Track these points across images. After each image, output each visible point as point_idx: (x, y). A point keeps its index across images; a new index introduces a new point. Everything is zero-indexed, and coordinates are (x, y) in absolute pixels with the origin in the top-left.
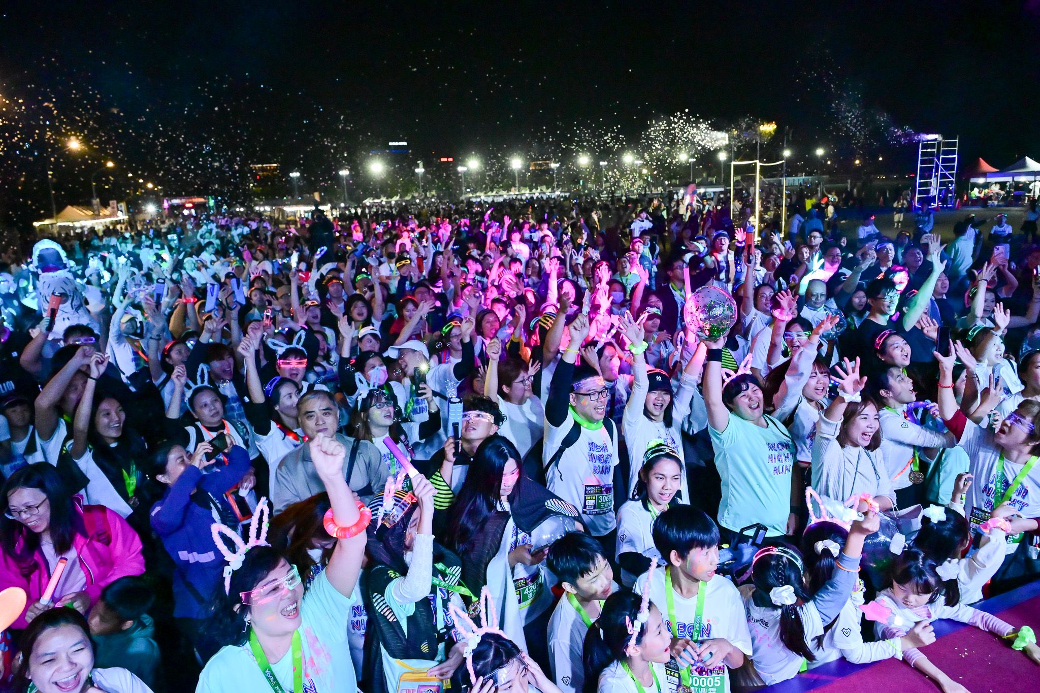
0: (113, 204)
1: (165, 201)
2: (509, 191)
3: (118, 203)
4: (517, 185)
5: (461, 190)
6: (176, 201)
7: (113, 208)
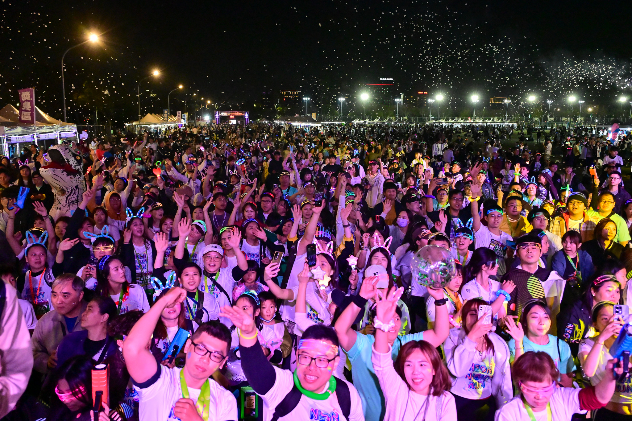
0: (179, 113)
1: (217, 113)
2: (467, 119)
3: (182, 113)
4: (474, 115)
5: (428, 116)
6: (224, 114)
7: (179, 116)
